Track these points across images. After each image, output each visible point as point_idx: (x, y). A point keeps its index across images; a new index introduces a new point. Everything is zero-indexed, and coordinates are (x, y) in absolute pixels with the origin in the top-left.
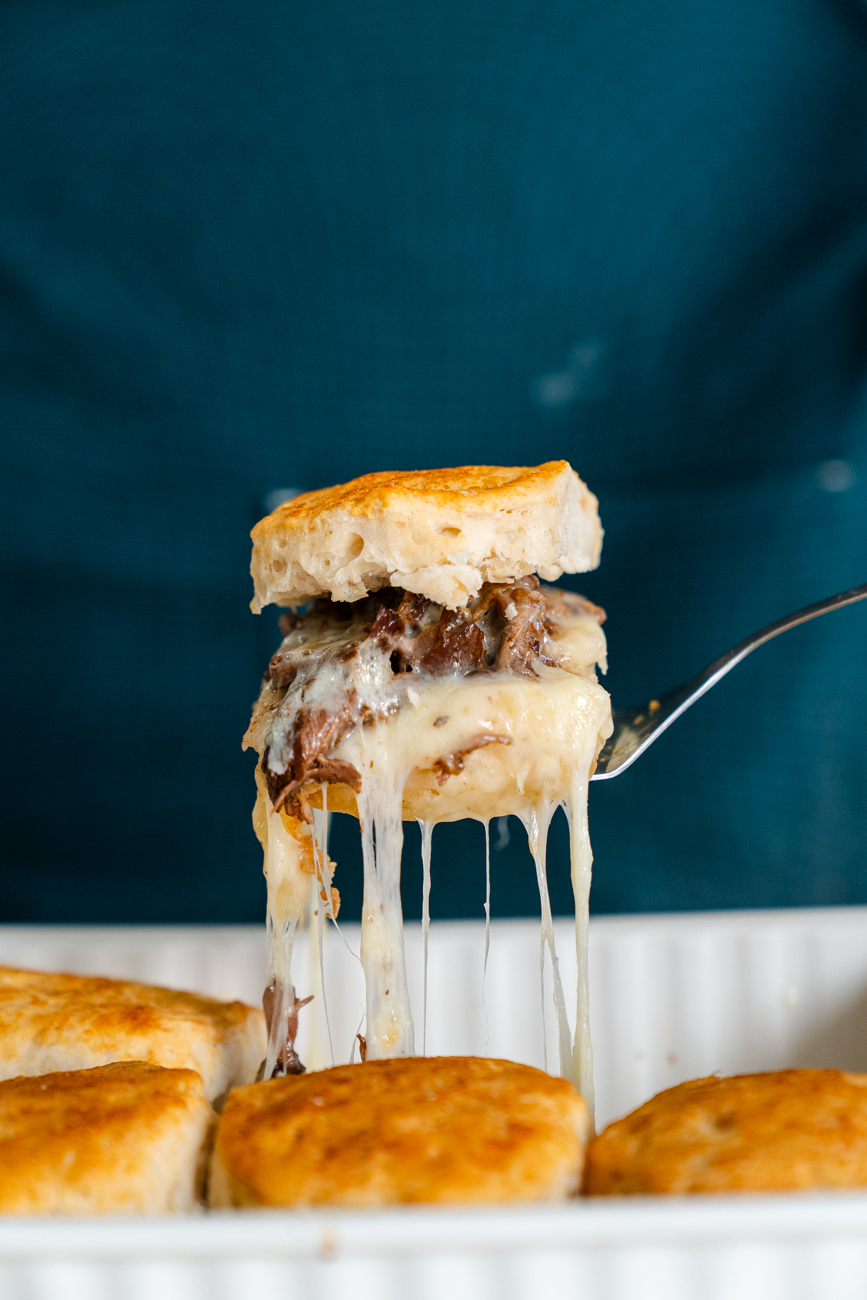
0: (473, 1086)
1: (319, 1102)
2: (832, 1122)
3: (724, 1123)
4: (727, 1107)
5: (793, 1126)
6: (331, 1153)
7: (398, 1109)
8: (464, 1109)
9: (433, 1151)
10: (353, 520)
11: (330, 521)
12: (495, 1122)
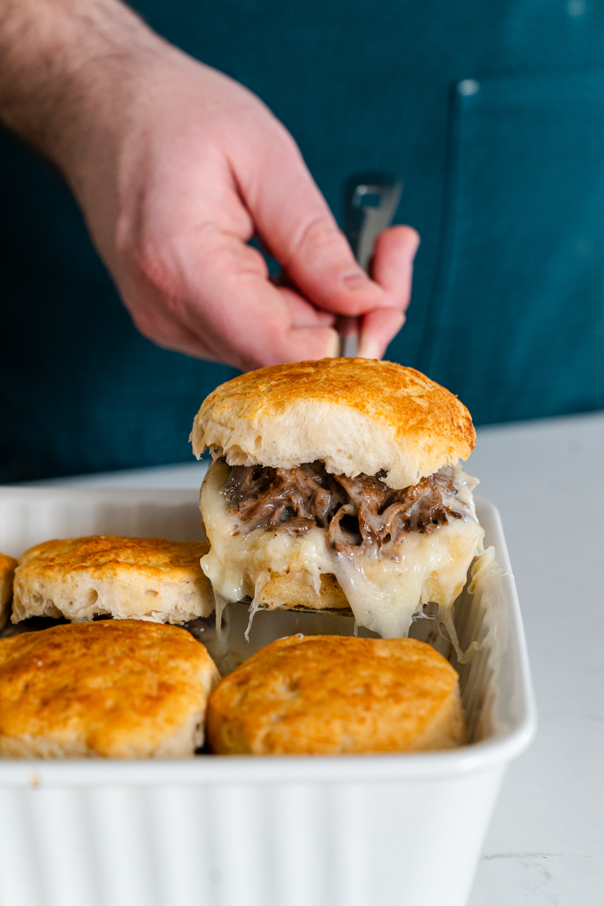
0: (139, 653)
1: (40, 663)
2: (359, 690)
3: (294, 686)
4: (297, 674)
5: (335, 693)
6: (45, 703)
7: (89, 671)
8: (132, 672)
9: (109, 703)
10: (92, 580)
11: (77, 579)
12: (150, 682)
